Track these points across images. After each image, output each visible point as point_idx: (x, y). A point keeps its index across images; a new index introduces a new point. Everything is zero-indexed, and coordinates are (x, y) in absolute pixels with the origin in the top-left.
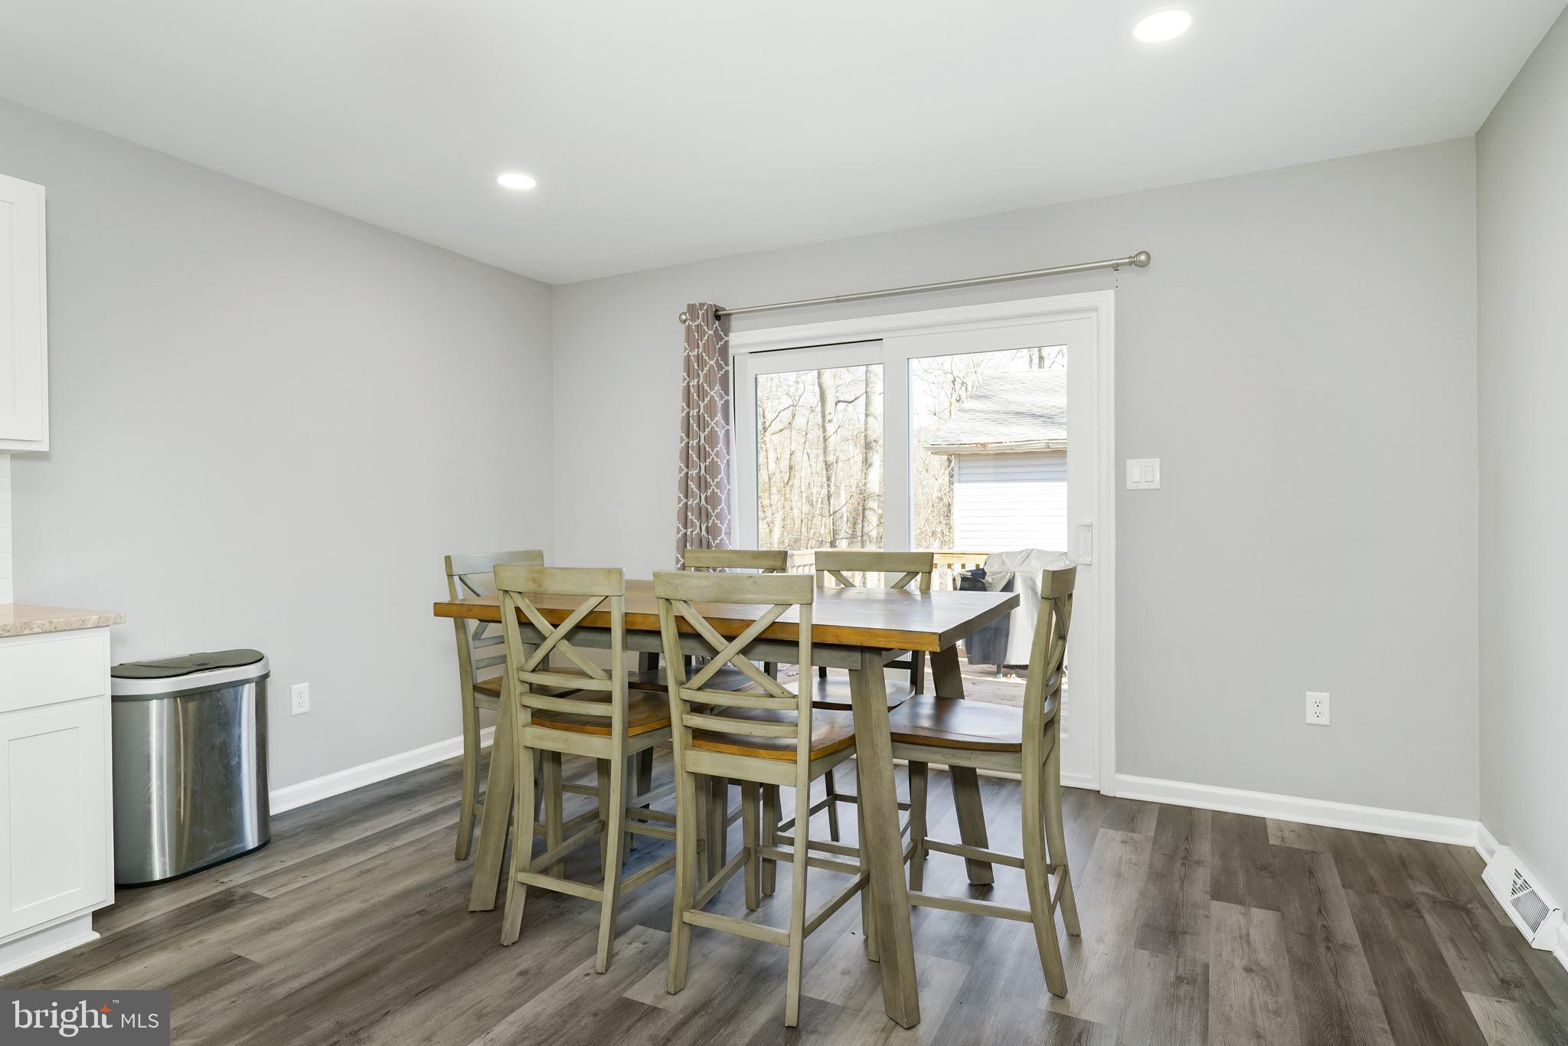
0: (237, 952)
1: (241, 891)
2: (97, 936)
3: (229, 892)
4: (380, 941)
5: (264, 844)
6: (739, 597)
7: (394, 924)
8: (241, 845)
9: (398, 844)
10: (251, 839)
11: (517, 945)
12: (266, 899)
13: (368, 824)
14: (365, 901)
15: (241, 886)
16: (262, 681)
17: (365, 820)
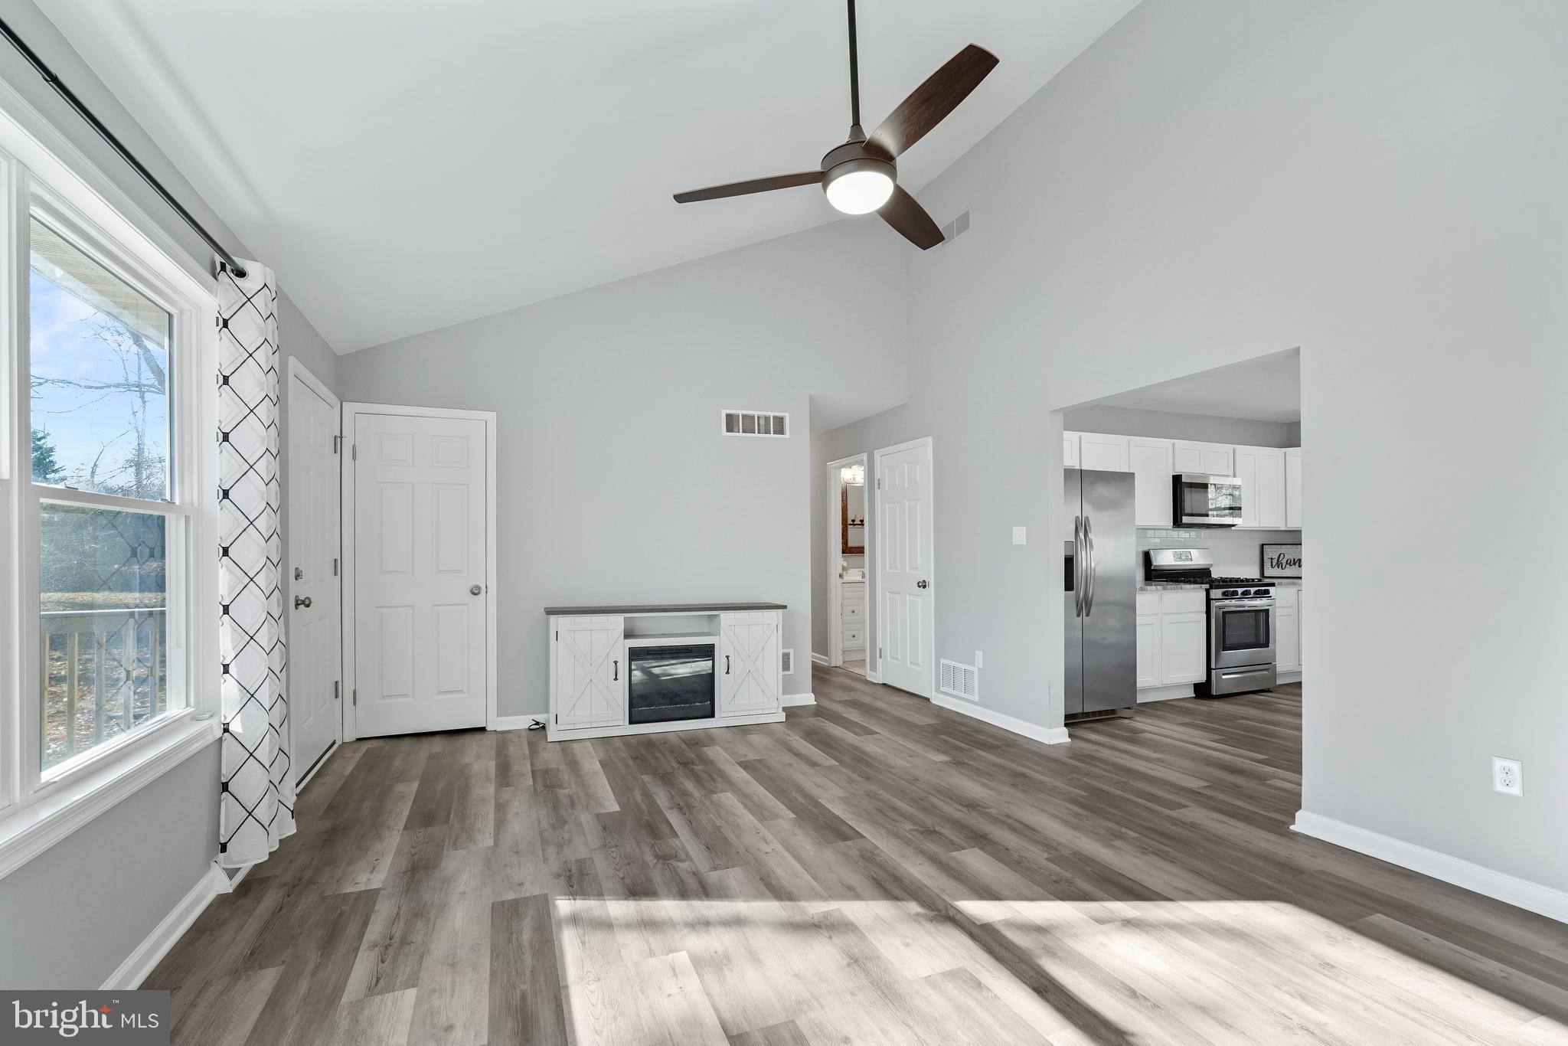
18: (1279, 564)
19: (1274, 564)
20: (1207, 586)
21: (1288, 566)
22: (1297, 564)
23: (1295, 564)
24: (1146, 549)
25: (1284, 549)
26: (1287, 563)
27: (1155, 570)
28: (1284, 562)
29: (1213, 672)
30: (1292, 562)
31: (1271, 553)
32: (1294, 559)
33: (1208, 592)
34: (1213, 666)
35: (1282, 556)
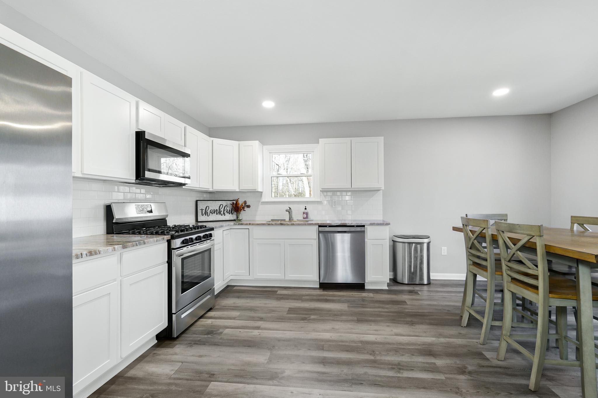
0: (406, 301)
1: (416, 291)
2: (387, 288)
3: (414, 290)
4: (434, 311)
5: (429, 284)
6: (516, 231)
7: (440, 310)
8: (423, 282)
9: (458, 295)
10: (425, 282)
11: (465, 328)
12: (419, 294)
13: (455, 288)
14: (438, 303)
15: (417, 290)
16: (428, 244)
17: (455, 287)
18: (206, 213)
19: (203, 213)
20: (168, 237)
21: (211, 214)
22: (216, 213)
23: (214, 213)
24: (108, 202)
25: (209, 203)
26: (210, 212)
27: (117, 223)
28: (209, 211)
29: (174, 316)
30: (213, 211)
31: (202, 206)
32: (214, 210)
33: (169, 242)
34: (174, 311)
35: (208, 208)
